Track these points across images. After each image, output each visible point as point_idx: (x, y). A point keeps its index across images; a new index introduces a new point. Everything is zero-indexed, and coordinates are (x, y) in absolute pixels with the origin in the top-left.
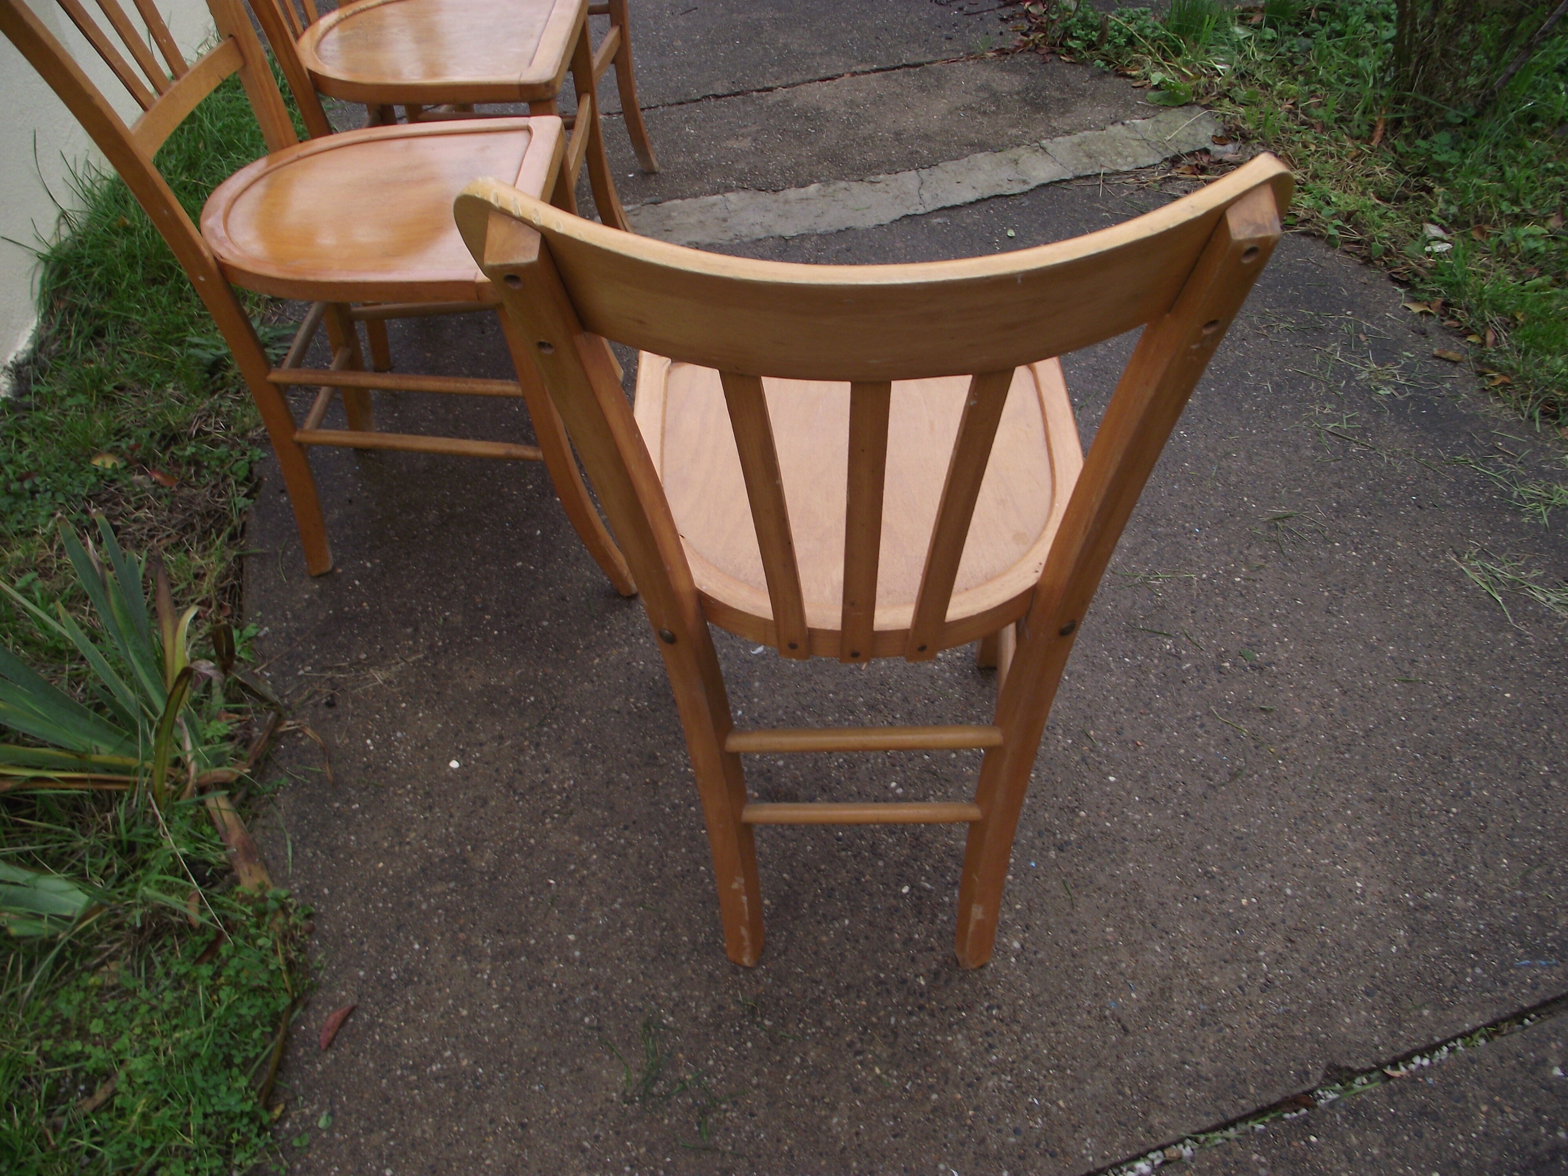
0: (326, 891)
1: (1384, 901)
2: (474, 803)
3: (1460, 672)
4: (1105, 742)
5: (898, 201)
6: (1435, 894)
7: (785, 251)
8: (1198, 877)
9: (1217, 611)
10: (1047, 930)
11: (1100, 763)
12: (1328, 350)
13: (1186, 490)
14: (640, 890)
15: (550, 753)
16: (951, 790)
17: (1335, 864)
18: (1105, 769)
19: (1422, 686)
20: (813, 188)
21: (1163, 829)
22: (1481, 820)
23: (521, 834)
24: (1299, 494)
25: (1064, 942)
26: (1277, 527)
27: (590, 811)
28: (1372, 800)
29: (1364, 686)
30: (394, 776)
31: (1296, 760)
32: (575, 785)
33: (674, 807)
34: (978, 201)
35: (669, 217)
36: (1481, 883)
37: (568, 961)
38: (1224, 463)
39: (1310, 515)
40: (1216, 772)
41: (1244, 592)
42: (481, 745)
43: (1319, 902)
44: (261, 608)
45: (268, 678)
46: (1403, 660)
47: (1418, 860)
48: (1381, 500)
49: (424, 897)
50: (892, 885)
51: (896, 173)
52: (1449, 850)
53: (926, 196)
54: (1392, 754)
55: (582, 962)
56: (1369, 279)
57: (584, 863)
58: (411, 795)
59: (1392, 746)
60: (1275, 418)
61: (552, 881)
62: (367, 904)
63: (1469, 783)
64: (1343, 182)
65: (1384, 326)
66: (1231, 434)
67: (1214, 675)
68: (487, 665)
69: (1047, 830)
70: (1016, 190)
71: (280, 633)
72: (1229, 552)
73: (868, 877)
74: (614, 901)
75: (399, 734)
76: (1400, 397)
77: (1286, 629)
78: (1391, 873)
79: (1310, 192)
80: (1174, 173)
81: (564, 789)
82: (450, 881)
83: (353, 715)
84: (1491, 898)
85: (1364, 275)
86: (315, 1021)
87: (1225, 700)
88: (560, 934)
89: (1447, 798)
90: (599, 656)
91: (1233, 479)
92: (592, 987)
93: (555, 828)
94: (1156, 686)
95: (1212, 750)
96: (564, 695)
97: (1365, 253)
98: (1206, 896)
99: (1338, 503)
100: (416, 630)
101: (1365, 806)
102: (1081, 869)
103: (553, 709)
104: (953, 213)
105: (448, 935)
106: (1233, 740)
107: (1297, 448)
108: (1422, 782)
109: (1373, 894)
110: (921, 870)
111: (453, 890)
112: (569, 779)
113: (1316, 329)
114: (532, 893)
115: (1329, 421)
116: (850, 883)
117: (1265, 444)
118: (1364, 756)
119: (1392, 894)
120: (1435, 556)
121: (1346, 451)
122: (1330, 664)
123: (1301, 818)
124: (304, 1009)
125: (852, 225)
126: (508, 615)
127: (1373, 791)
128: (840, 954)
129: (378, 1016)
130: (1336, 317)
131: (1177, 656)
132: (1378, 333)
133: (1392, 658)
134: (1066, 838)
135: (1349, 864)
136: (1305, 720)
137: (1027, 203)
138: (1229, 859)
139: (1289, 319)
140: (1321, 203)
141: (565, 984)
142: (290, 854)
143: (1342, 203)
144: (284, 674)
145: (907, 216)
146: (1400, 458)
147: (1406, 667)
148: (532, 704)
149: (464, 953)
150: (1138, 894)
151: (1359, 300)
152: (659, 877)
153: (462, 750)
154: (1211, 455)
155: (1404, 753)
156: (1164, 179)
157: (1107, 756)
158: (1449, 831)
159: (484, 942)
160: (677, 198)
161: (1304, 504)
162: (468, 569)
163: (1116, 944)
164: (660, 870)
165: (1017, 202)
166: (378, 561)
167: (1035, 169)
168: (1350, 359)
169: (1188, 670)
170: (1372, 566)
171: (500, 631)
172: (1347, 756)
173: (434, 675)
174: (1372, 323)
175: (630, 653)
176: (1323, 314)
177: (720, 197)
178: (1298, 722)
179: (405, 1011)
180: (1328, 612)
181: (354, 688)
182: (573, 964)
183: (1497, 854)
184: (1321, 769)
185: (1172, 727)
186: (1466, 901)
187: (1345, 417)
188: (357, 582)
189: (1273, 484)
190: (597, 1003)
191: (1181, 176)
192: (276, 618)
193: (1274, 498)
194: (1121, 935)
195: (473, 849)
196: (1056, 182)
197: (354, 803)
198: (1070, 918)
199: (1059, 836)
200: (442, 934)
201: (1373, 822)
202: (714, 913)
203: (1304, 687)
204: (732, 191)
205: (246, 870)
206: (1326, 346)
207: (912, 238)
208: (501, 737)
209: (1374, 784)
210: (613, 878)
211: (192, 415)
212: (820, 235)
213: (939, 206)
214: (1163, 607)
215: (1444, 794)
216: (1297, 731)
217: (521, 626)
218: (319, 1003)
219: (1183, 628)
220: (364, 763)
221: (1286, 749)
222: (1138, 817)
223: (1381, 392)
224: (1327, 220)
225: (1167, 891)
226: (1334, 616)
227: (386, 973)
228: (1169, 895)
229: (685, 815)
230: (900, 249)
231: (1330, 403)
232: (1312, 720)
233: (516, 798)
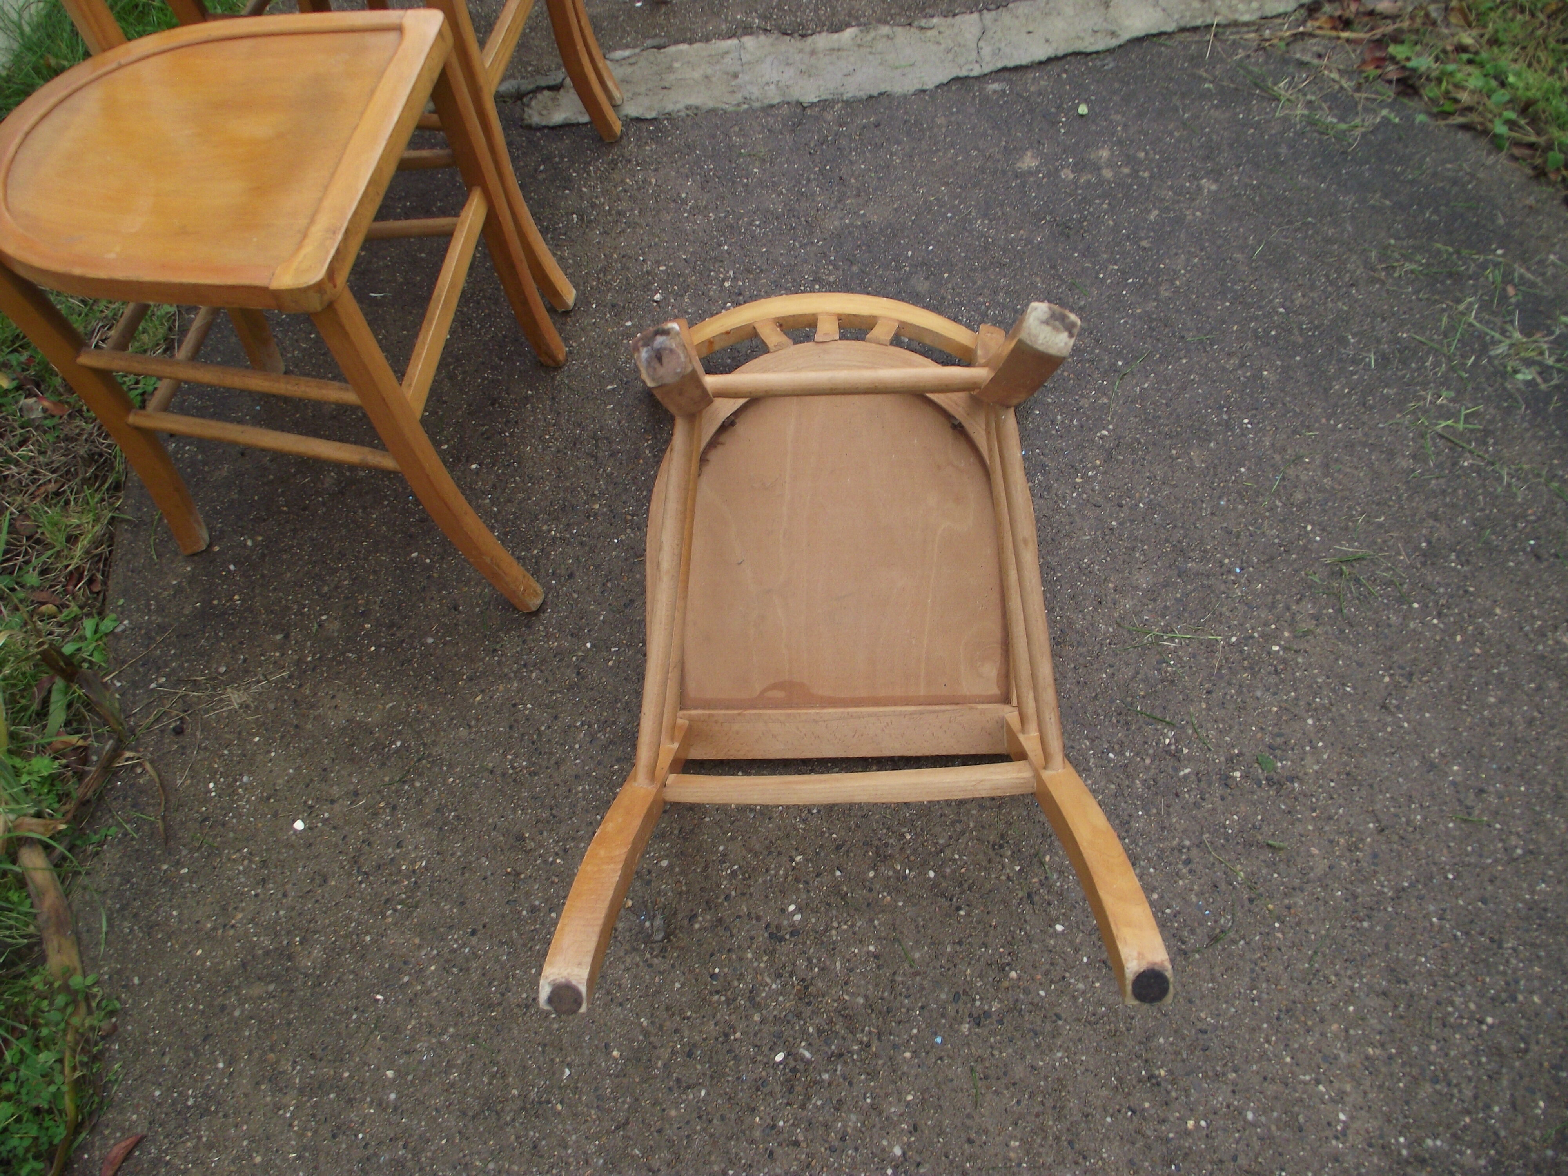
0: (136, 981)
1: (1370, 1145)
2: (313, 880)
3: (1540, 813)
4: (1061, 872)
5: (950, 56)
6: (1438, 1143)
7: (800, 123)
8: (1139, 1081)
9: (1240, 693)
10: (938, 1135)
11: (1049, 904)
12: (1461, 307)
13: (1235, 509)
14: (476, 1019)
15: (406, 820)
16: (859, 924)
17: (1318, 1082)
18: (1054, 913)
19: (1485, 829)
20: (849, 33)
21: (1109, 1008)
22: (1522, 1039)
23: (356, 927)
24: (1381, 526)
25: (956, 1154)
26: (1341, 572)
27: (437, 904)
28: (1384, 994)
29: (1408, 822)
30: (231, 835)
31: (1298, 924)
32: (426, 867)
33: (533, 910)
34: (1050, 60)
35: (670, 69)
36: (1503, 1133)
37: (381, 1105)
38: (1291, 472)
39: (1387, 558)
40: (1192, 931)
41: (1280, 667)
42: (333, 802)
43: (1285, 1135)
44: (125, 593)
45: (117, 690)
46: (1468, 788)
47: (1426, 1089)
48: (1487, 543)
49: (239, 1000)
50: (765, 1049)
51: (954, 15)
52: (1470, 1079)
53: (986, 51)
54: (1425, 928)
55: (395, 1109)
56: (1538, 201)
57: (419, 974)
58: (246, 862)
59: (1427, 916)
60: (1372, 407)
61: (379, 997)
62: (176, 1003)
63: (1517, 982)
64: (1531, 50)
65: (1543, 274)
66: (1309, 428)
67: (1217, 790)
68: (357, 693)
69: (965, 992)
70: (1100, 46)
71: (140, 629)
72: (1272, 607)
73: (738, 1035)
74: (445, 1031)
75: (245, 779)
76: (1543, 387)
77: (1324, 728)
78: (1387, 1104)
79: (1482, 65)
80: (1310, 25)
81: (414, 871)
82: (270, 982)
83: (200, 748)
84: (1512, 1157)
85: (1530, 194)
86: (100, 1149)
87: (1225, 827)
88: (378, 1068)
89: (1483, 1002)
90: (483, 691)
91: (1299, 496)
92: (401, 1144)
93: (396, 924)
94: (1140, 797)
95: (1194, 899)
96: (434, 743)
97: (1538, 161)
98: (1143, 1110)
99: (1429, 543)
100: (287, 636)
101: (1375, 1002)
102: (996, 1053)
103: (419, 760)
104: (1014, 77)
105: (256, 1054)
106: (1223, 886)
107: (1391, 454)
108: (1456, 974)
109: (1358, 1133)
110: (804, 1031)
111: (271, 995)
112: (422, 858)
113: (1450, 275)
114: (356, 1009)
115: (1440, 417)
116: (716, 1039)
117: (1350, 446)
118: (1387, 927)
119: (1381, 1137)
120: (1542, 634)
121: (1455, 464)
122: (1371, 786)
123: (1287, 1011)
124: (90, 1133)
125: (888, 89)
126: (392, 625)
127: (1389, 981)
128: (688, 1136)
129: (166, 1152)
130: (1482, 258)
131: (1176, 756)
132: (1533, 285)
133: (1454, 783)
134: (986, 1007)
135: (1336, 1085)
136: (1321, 867)
137: (1111, 65)
138: (1183, 1061)
139: (1419, 257)
140: (1494, 83)
141: (372, 1136)
142: (104, 929)
143: (1521, 85)
144: (135, 685)
145: (957, 79)
146: (1525, 480)
147: (1470, 798)
148: (398, 750)
149: (270, 1080)
150: (1060, 1098)
151: (1517, 232)
152: (500, 1004)
153: (311, 807)
154: (1277, 457)
155: (1441, 928)
156: (1295, 35)
157: (1060, 894)
158: (1476, 1051)
159: (294, 1069)
160: (684, 41)
161: (1385, 542)
162: (357, 558)
163: (1019, 1165)
164: (503, 995)
165: (1099, 63)
166: (260, 538)
167: (1129, 16)
168: (1487, 323)
169: (1186, 777)
170: (1455, 641)
171: (378, 647)
172: (1366, 924)
173: (295, 701)
174: (1528, 269)
175: (519, 690)
176: (1464, 252)
177: (735, 41)
178: (1312, 868)
179: (196, 1148)
180: (1384, 706)
181: (206, 711)
182: (384, 1110)
183: (1533, 1092)
184: (1328, 942)
185: (1149, 859)
186: (1478, 1157)
187: (1464, 412)
188: (232, 567)
189: (1349, 508)
190: (403, 1167)
191: (1318, 32)
192: (138, 610)
193: (1346, 528)
194: (1028, 1153)
195: (301, 943)
196: (1154, 36)
197: (183, 867)
198: (969, 1122)
199: (978, 1003)
200: (250, 1053)
201: (1379, 1027)
202: (552, 1060)
203: (1330, 818)
204: (751, 34)
205: (55, 943)
206: (1458, 301)
207: (958, 112)
208: (356, 794)
209: (1393, 973)
210: (448, 999)
211: (94, 323)
212: (847, 103)
213: (1000, 65)
214: (1172, 682)
215: (1481, 994)
216: (1308, 882)
217: (403, 641)
218: (107, 1126)
219: (1190, 715)
220: (202, 813)
221: (1289, 908)
222: (1081, 986)
223: (1520, 376)
224: (1496, 111)
225: (1097, 1097)
226: (1390, 713)
227: (184, 1096)
228: (1099, 1103)
229: (542, 923)
230: (940, 127)
231: (1448, 389)
232: (1331, 867)
233: (360, 878)
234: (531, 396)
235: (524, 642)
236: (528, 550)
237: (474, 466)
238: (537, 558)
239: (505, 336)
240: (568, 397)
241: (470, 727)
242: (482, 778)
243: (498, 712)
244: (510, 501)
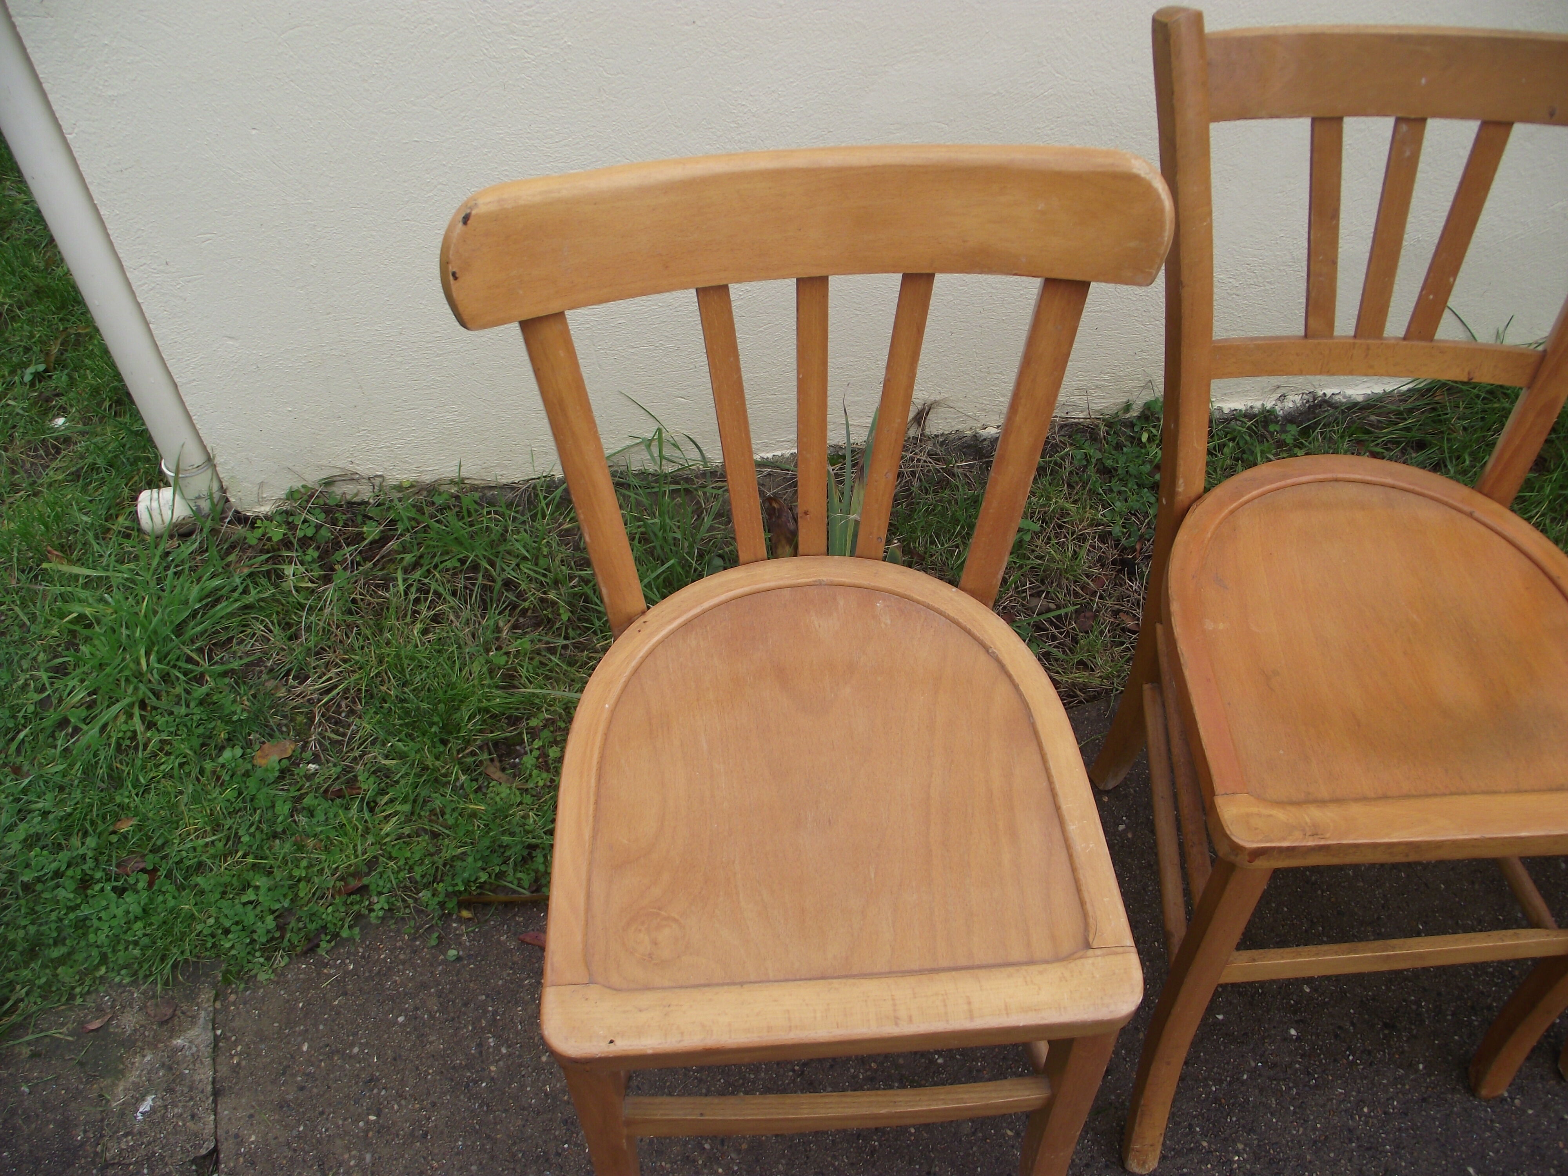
233: (797, 1068)
234: (1417, 1070)
235: (1087, 1165)
236: (1204, 1135)
237: (1293, 1032)
238: (1198, 1148)
239: (1489, 1008)
240: (1434, 1119)
241: (974, 1133)
242: (921, 1164)
243: (997, 1159)
244: (1261, 1091)
